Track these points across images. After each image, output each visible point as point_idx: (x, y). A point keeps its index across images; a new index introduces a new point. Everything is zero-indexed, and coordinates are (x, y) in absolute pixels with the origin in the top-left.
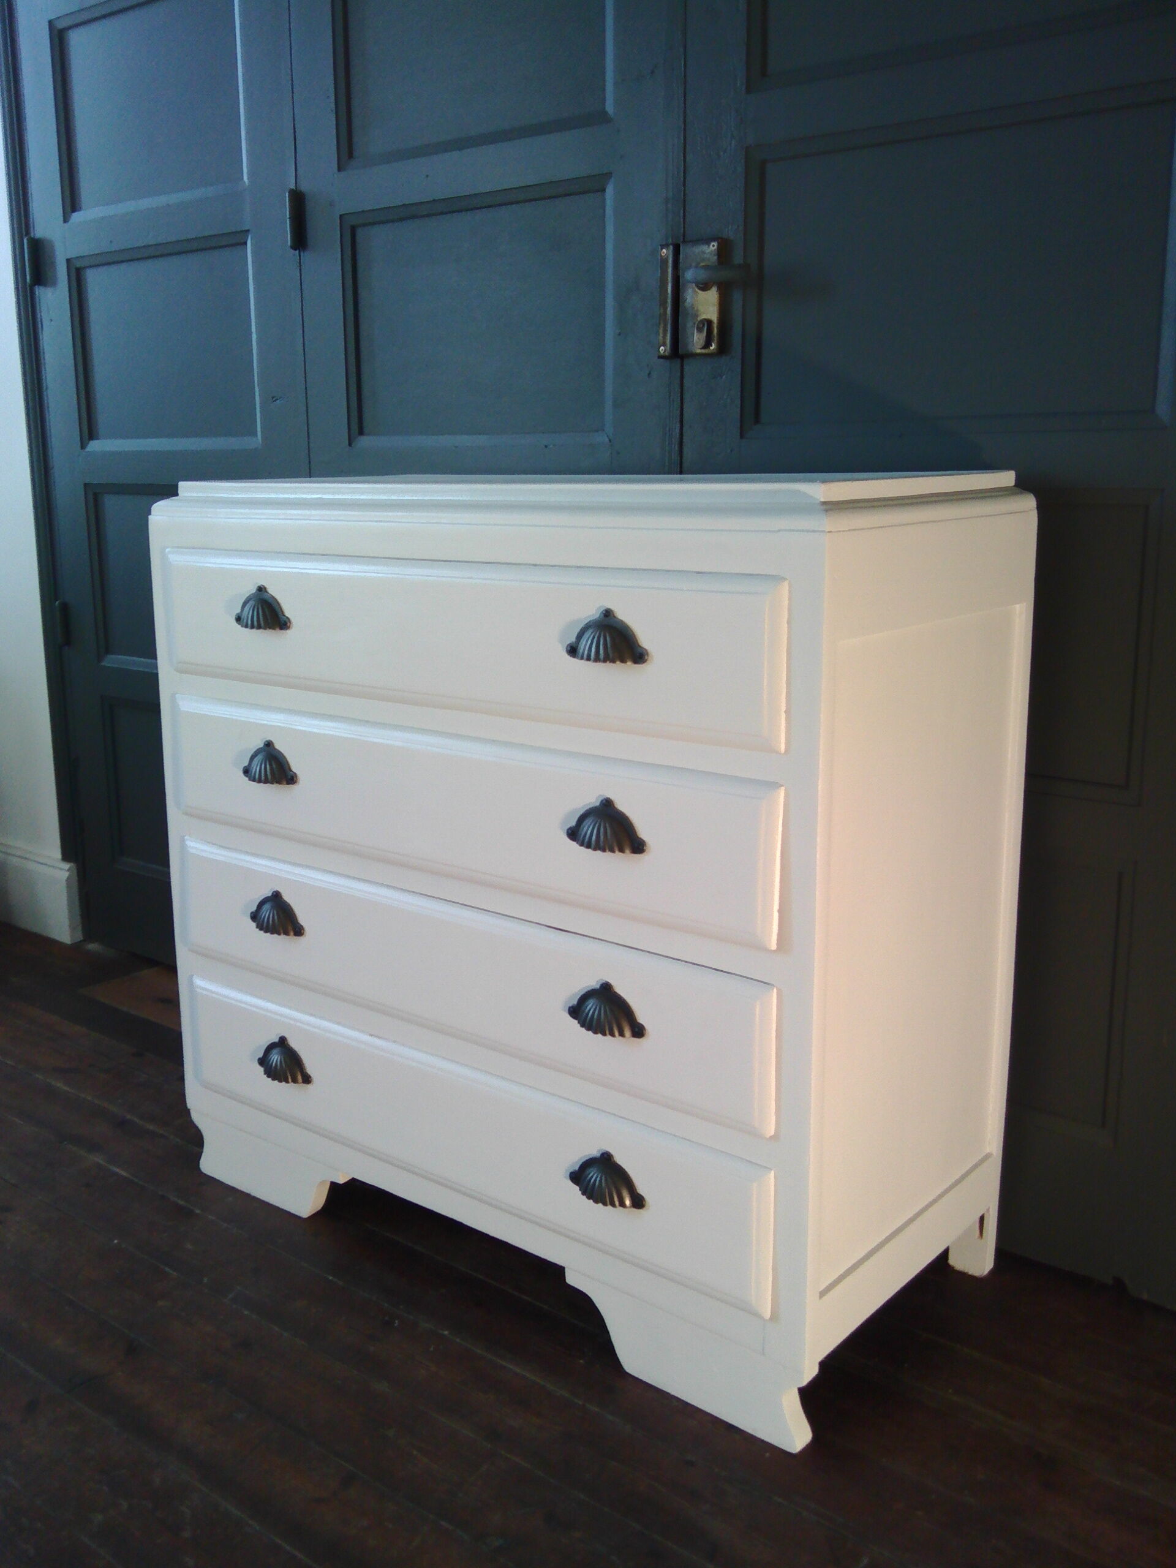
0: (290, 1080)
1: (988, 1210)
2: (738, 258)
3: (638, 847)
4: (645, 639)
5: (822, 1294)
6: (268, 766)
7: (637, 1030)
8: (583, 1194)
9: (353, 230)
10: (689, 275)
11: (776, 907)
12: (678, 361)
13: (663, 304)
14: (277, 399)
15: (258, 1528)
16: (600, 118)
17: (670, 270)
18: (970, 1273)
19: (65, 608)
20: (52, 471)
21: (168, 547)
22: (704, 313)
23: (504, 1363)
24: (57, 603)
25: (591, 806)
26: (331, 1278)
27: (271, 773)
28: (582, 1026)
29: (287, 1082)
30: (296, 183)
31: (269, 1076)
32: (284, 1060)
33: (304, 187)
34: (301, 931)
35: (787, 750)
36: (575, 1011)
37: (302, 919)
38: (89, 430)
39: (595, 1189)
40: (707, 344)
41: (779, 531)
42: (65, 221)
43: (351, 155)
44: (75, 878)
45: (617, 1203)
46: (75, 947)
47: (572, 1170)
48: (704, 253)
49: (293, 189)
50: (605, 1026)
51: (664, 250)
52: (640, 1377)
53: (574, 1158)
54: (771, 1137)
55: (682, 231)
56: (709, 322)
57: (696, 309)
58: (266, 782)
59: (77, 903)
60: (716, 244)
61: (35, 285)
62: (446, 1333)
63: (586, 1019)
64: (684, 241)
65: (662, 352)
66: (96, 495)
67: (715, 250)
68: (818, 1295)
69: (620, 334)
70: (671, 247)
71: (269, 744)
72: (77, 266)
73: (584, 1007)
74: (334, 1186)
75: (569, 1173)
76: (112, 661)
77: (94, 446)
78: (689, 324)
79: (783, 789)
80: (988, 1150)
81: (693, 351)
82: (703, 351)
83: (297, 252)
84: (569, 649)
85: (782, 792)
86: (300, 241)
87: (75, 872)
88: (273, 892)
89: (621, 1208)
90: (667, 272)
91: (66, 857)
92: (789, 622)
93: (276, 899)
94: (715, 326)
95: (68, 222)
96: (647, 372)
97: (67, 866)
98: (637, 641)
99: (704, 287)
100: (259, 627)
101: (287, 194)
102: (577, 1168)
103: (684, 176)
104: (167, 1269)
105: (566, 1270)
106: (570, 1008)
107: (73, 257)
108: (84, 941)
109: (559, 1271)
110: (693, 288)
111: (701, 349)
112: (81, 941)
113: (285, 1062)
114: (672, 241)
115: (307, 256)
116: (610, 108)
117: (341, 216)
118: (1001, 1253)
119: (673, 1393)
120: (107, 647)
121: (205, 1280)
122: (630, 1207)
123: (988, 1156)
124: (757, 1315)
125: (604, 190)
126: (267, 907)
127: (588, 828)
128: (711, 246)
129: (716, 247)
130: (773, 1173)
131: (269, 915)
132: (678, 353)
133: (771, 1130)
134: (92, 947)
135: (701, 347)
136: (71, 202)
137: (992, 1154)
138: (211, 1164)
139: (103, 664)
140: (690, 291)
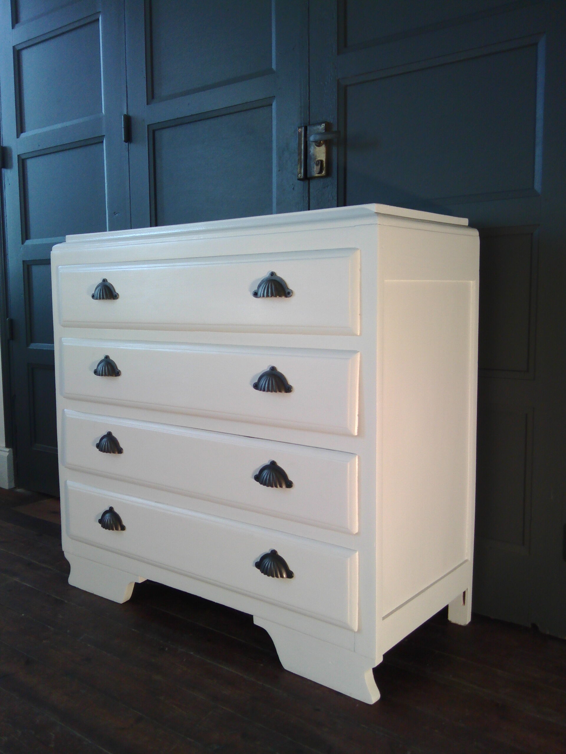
0: (114, 529)
1: (467, 589)
2: (335, 129)
3: (288, 389)
4: (291, 285)
5: (384, 618)
6: (106, 368)
7: (288, 484)
8: (262, 572)
9: (154, 132)
10: (312, 138)
11: (357, 413)
12: (307, 182)
13: (300, 154)
14: (117, 214)
15: (90, 742)
16: (270, 71)
17: (303, 138)
18: (459, 624)
19: (11, 321)
20: (7, 256)
21: (60, 266)
22: (319, 157)
23: (222, 667)
24: (8, 319)
25: (265, 371)
26: (133, 630)
27: (108, 371)
28: (261, 484)
29: (113, 530)
30: (127, 112)
31: (104, 528)
32: (112, 519)
33: (131, 114)
34: (121, 451)
35: (360, 334)
36: (258, 478)
37: (122, 445)
38: (26, 235)
39: (268, 569)
40: (321, 172)
41: (355, 226)
42: (18, 136)
43: (153, 97)
44: (12, 456)
45: (279, 576)
46: (11, 490)
47: (256, 561)
48: (318, 129)
49: (125, 115)
50: (273, 484)
51: (300, 129)
52: (292, 671)
53: (257, 556)
54: (357, 534)
55: (308, 121)
56: (322, 161)
57: (315, 155)
58: (105, 375)
59: (12, 468)
60: (324, 125)
61: (2, 168)
62: (192, 653)
63: (263, 480)
64: (309, 124)
65: (299, 177)
66: (28, 266)
67: (324, 127)
68: (382, 618)
69: (279, 171)
70: (303, 128)
71: (107, 357)
72: (23, 158)
73: (262, 475)
74: (137, 584)
75: (255, 563)
76: (34, 346)
77: (28, 242)
78: (312, 163)
79: (359, 353)
80: (466, 558)
81: (314, 175)
82: (319, 175)
83: (127, 143)
84: (254, 293)
85: (358, 356)
86: (129, 138)
87: (12, 453)
88: (108, 432)
89: (281, 578)
90: (301, 139)
91: (7, 446)
92: (360, 270)
93: (109, 436)
94: (324, 163)
95: (19, 138)
96: (293, 187)
97: (8, 450)
98: (287, 286)
99: (319, 145)
100: (103, 298)
101: (123, 117)
102: (259, 560)
103: (309, 94)
104: (49, 627)
105: (254, 616)
106: (255, 476)
107: (21, 154)
108: (15, 488)
109: (250, 618)
110: (314, 146)
111: (318, 174)
112: (13, 488)
113: (113, 521)
114: (304, 125)
115: (132, 146)
116: (274, 67)
117: (148, 125)
118: (474, 615)
119: (308, 678)
120: (31, 339)
121: (68, 631)
122: (286, 578)
123: (466, 561)
124: (352, 630)
125: (272, 105)
126: (105, 440)
127: (263, 382)
128: (322, 126)
129: (324, 126)
130: (357, 553)
131: (105, 444)
132: (307, 178)
133: (356, 530)
134: (19, 490)
135: (318, 173)
136: (21, 128)
137: (468, 560)
138: (74, 580)
139: (29, 348)
140: (312, 147)
